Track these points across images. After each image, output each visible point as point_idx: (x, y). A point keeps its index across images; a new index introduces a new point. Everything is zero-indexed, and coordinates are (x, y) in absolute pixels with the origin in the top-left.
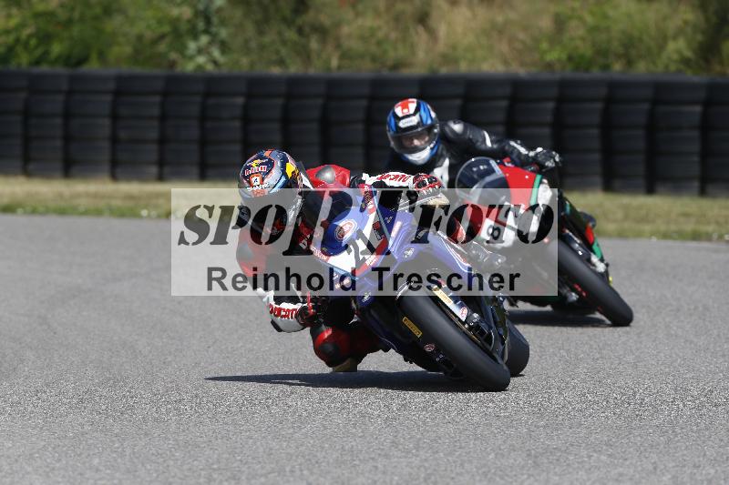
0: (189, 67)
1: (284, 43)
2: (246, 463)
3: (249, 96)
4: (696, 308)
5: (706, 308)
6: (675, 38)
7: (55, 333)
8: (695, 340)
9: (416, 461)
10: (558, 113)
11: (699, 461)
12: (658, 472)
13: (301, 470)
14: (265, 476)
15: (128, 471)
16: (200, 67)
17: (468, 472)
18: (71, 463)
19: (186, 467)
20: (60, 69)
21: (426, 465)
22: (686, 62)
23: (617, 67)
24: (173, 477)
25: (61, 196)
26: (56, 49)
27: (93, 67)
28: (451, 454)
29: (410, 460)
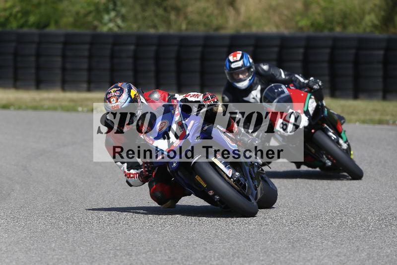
0: (105, 29)
1: (156, 16)
2: (135, 246)
3: (137, 45)
4: (380, 162)
5: (386, 162)
6: (369, 13)
7: (31, 175)
8: (380, 179)
9: (228, 245)
10: (305, 55)
11: (382, 245)
12: (359, 252)
13: (165, 250)
14: (146, 253)
15: (71, 251)
16: (110, 29)
17: (256, 251)
18: (40, 246)
19: (102, 248)
20: (34, 30)
21: (233, 247)
22: (375, 26)
23: (338, 29)
24: (95, 254)
25: (34, 100)
26: (32, 19)
27: (52, 29)
28: (246, 241)
29: (225, 245)
